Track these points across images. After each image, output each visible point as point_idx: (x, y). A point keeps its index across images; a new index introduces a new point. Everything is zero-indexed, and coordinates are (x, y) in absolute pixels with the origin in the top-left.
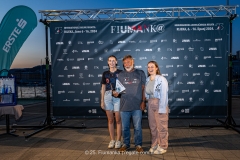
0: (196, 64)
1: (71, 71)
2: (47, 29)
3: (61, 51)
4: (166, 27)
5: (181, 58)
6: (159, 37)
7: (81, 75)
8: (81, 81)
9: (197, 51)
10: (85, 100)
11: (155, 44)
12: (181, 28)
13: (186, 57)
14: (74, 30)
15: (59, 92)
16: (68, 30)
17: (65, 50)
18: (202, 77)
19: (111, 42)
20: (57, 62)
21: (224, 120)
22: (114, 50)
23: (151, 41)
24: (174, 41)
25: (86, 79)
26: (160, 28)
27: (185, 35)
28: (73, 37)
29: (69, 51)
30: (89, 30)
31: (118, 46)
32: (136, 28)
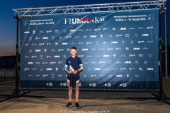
0: (131, 47)
1: (34, 53)
2: (18, 22)
3: (28, 38)
4: (107, 19)
5: (120, 42)
6: (102, 26)
7: (42, 56)
8: (41, 61)
9: (132, 37)
10: (44, 75)
11: (98, 32)
12: (119, 19)
13: (123, 42)
14: (37, 22)
15: (25, 69)
16: (33, 23)
17: (30, 38)
18: (137, 57)
19: (65, 31)
20: (24, 46)
21: (156, 94)
22: (67, 37)
23: (96, 30)
24: (114, 29)
25: (45, 59)
26: (103, 19)
27: (122, 24)
28: (37, 27)
29: (33, 38)
30: (48, 22)
31: (70, 34)
32: (83, 20)
